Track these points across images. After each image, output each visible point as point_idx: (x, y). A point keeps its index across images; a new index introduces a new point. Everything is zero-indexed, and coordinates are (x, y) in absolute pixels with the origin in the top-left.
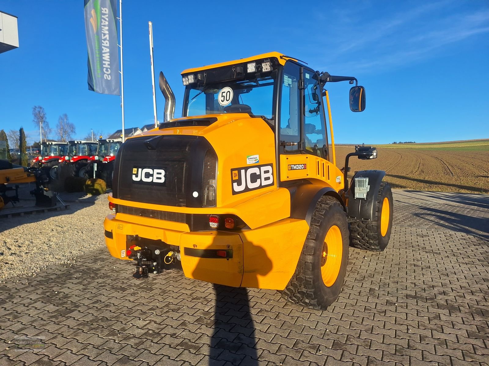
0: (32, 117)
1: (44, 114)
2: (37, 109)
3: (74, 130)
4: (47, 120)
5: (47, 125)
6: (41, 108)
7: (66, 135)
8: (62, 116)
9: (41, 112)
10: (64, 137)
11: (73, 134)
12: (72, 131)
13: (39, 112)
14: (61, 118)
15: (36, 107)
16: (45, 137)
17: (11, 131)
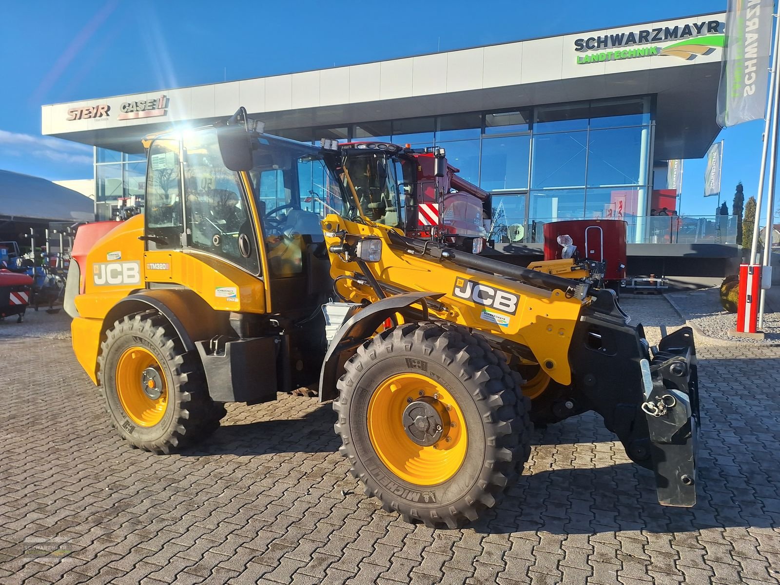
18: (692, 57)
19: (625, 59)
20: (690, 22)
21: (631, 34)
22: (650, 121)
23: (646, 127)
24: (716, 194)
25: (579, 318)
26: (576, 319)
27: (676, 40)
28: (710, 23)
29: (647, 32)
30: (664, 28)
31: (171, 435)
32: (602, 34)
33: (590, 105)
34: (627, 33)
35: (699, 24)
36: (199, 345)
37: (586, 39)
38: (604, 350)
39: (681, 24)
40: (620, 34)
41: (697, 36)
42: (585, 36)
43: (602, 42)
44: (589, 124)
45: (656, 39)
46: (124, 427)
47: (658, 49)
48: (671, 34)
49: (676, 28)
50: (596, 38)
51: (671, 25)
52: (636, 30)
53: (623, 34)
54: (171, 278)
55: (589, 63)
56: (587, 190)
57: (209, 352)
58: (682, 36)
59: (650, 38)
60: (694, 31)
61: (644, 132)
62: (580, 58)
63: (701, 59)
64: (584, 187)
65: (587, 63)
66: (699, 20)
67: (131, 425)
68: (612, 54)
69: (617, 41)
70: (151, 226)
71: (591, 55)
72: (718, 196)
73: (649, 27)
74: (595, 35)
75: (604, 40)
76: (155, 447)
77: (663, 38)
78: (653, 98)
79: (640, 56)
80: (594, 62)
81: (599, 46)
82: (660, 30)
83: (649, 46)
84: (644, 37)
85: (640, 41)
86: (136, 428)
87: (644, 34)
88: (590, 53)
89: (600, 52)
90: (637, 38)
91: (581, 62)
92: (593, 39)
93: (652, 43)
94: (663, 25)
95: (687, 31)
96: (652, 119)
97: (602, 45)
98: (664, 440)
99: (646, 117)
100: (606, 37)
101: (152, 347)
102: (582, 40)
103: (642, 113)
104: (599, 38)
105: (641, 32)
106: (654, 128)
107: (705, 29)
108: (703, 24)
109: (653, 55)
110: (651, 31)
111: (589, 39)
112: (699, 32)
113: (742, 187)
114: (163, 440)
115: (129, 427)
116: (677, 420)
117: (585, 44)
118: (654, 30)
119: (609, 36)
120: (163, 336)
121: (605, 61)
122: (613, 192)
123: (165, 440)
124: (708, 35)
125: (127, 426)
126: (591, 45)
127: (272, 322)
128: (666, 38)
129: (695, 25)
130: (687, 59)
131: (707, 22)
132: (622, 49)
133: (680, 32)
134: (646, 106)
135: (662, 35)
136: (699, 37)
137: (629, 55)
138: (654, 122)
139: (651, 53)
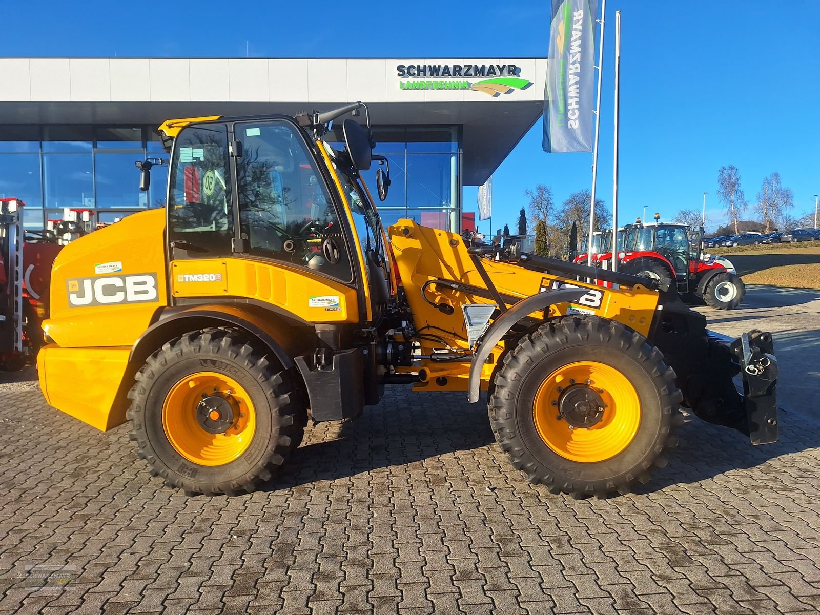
0: (717, 186)
1: (737, 179)
2: (725, 172)
3: (790, 201)
4: (741, 188)
5: (741, 197)
6: (732, 169)
7: (774, 210)
8: (769, 178)
9: (732, 176)
10: (769, 214)
11: (789, 207)
12: (786, 203)
13: (730, 176)
14: (767, 182)
15: (724, 168)
16: (736, 218)
17: (682, 212)
18: (497, 95)
19: (442, 89)
20: (495, 62)
21: (446, 67)
22: (458, 150)
23: (454, 154)
24: (489, 218)
25: (657, 307)
26: (654, 308)
27: (483, 78)
28: (510, 66)
29: (460, 67)
30: (473, 66)
31: (262, 468)
32: (422, 63)
33: (406, 130)
34: (443, 66)
35: (501, 66)
36: (299, 360)
37: (407, 66)
38: (676, 332)
39: (487, 63)
40: (437, 66)
41: (500, 76)
42: (407, 63)
43: (422, 71)
44: (406, 148)
45: (467, 74)
46: (181, 472)
47: (469, 84)
48: (480, 71)
49: (483, 66)
50: (416, 67)
51: (479, 63)
52: (451, 63)
53: (439, 66)
54: (225, 290)
55: (411, 89)
56: (408, 210)
57: (311, 367)
58: (488, 75)
59: (463, 72)
60: (498, 72)
61: (453, 159)
62: (402, 84)
63: (503, 98)
64: (405, 207)
65: (408, 89)
66: (502, 63)
67: (190, 468)
68: (431, 84)
69: (435, 71)
70: (177, 230)
71: (412, 82)
72: (489, 220)
73: (462, 63)
74: (415, 63)
75: (423, 69)
76: (237, 486)
77: (473, 74)
78: (460, 127)
79: (455, 88)
80: (415, 89)
81: (419, 74)
82: (470, 67)
83: (461, 80)
84: (457, 71)
85: (454, 75)
86: (199, 471)
87: (458, 69)
88: (411, 79)
89: (420, 80)
90: (451, 71)
91: (404, 88)
92: (414, 67)
93: (463, 78)
94: (473, 62)
95: (492, 71)
96: (459, 147)
97: (422, 74)
98: (760, 393)
99: (454, 145)
100: (425, 66)
101: (232, 369)
102: (404, 67)
103: (451, 142)
104: (419, 66)
105: (455, 67)
106: (461, 155)
107: (506, 71)
108: (504, 66)
109: (465, 88)
110: (463, 66)
111: (410, 67)
112: (501, 73)
113: (525, 211)
114: (249, 476)
115: (188, 471)
116: (770, 376)
117: (406, 71)
118: (465, 66)
119: (427, 66)
120: (250, 355)
121: (425, 89)
122: (423, 214)
123: (253, 475)
124: (509, 77)
125: (185, 470)
126: (412, 73)
127: (364, 331)
128: (475, 75)
129: (498, 66)
130: (493, 96)
131: (507, 66)
132: (439, 80)
133: (486, 71)
134: (454, 135)
135: (472, 72)
136: (501, 77)
137: (445, 86)
138: (461, 150)
139: (464, 87)
